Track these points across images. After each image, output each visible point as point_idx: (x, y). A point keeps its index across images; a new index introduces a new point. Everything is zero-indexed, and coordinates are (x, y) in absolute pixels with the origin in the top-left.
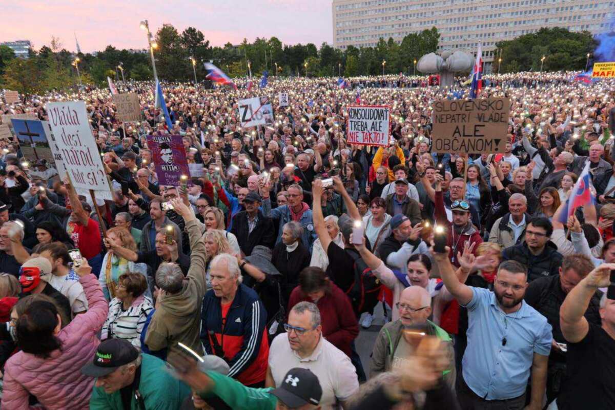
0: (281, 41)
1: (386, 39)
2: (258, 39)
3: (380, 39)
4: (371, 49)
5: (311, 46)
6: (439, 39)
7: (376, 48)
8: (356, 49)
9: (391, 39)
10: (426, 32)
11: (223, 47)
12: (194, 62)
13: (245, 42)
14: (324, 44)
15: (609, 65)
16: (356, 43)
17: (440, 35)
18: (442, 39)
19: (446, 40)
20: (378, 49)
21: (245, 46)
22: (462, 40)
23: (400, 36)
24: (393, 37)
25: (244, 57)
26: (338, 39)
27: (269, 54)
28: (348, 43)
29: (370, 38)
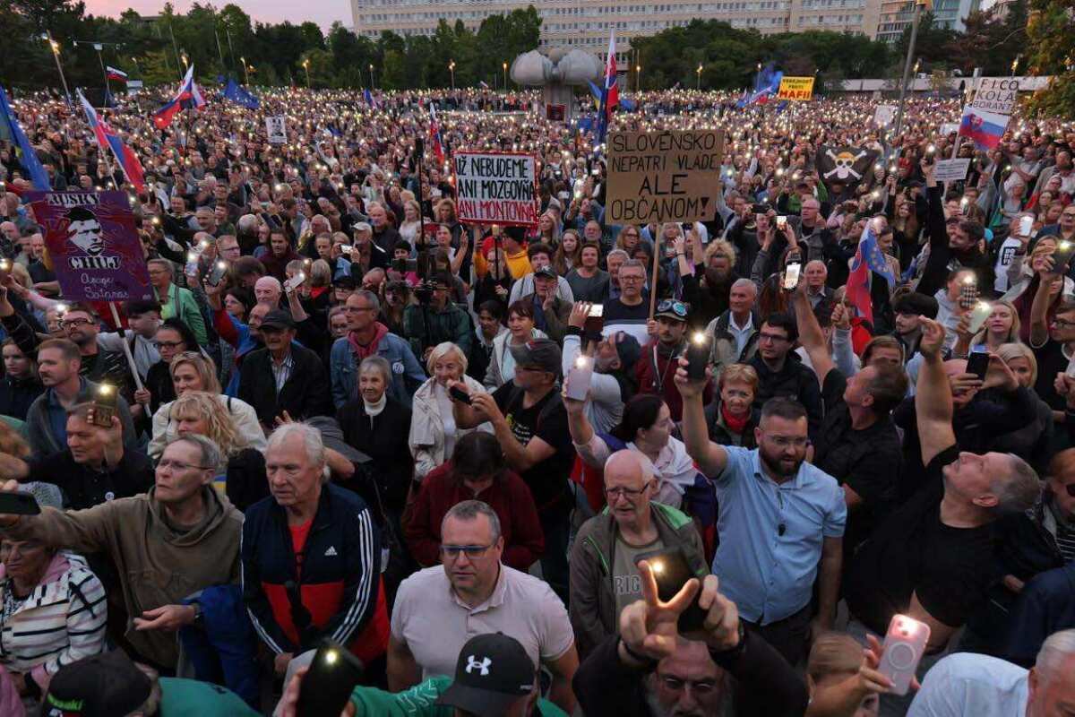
0: (246, 13)
1: (451, 22)
2: (197, 7)
3: (441, 20)
4: (425, 38)
5: (311, 28)
6: (541, 29)
7: (434, 38)
8: (398, 39)
9: (459, 24)
10: (519, 13)
11: (117, 18)
12: (55, 45)
13: (169, 8)
14: (336, 25)
16: (399, 27)
17: (541, 20)
18: (546, 28)
19: (552, 30)
20: (438, 39)
21: (168, 18)
22: (577, 31)
23: (474, 19)
24: (463, 20)
25: (170, 42)
26: (362, 17)
27: (224, 40)
28: (382, 26)
29: (421, 18)
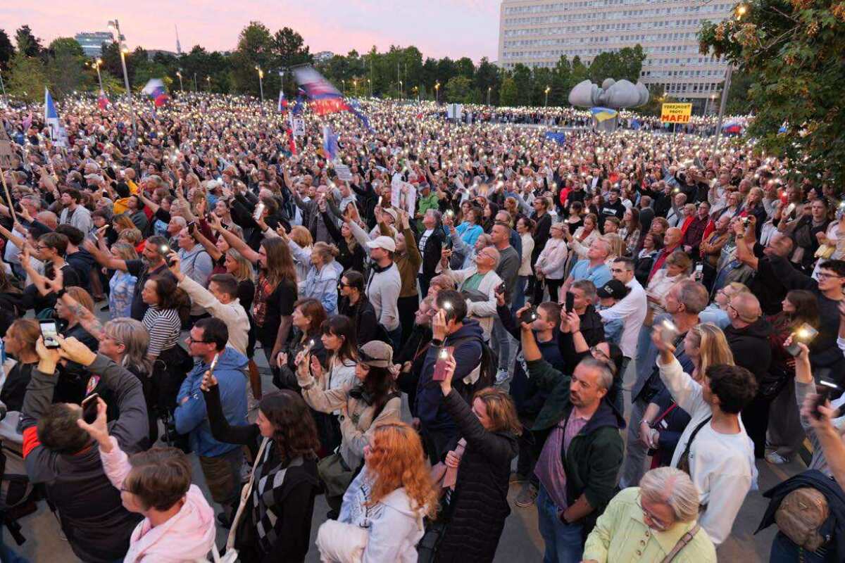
0: (421, 52)
1: (570, 58)
2: (393, 48)
3: (562, 56)
4: (547, 69)
5: (466, 62)
6: (645, 63)
7: (554, 70)
8: (527, 70)
9: (577, 59)
10: (626, 51)
12: (261, 74)
13: (374, 50)
14: (483, 59)
15: (679, 107)
16: (529, 61)
17: (645, 56)
18: (650, 62)
19: (655, 64)
20: (558, 71)
21: (374, 57)
22: (678, 65)
23: (591, 55)
24: (581, 56)
25: (369, 70)
26: (505, 54)
27: (402, 69)
28: (517, 60)
29: (549, 54)
